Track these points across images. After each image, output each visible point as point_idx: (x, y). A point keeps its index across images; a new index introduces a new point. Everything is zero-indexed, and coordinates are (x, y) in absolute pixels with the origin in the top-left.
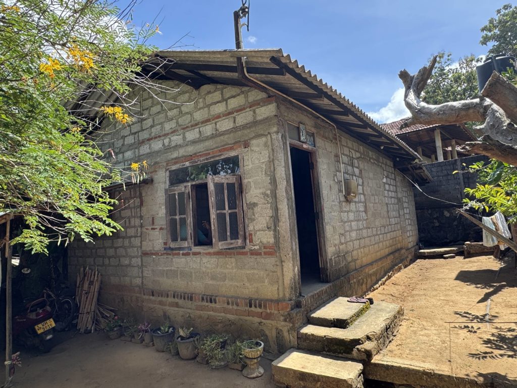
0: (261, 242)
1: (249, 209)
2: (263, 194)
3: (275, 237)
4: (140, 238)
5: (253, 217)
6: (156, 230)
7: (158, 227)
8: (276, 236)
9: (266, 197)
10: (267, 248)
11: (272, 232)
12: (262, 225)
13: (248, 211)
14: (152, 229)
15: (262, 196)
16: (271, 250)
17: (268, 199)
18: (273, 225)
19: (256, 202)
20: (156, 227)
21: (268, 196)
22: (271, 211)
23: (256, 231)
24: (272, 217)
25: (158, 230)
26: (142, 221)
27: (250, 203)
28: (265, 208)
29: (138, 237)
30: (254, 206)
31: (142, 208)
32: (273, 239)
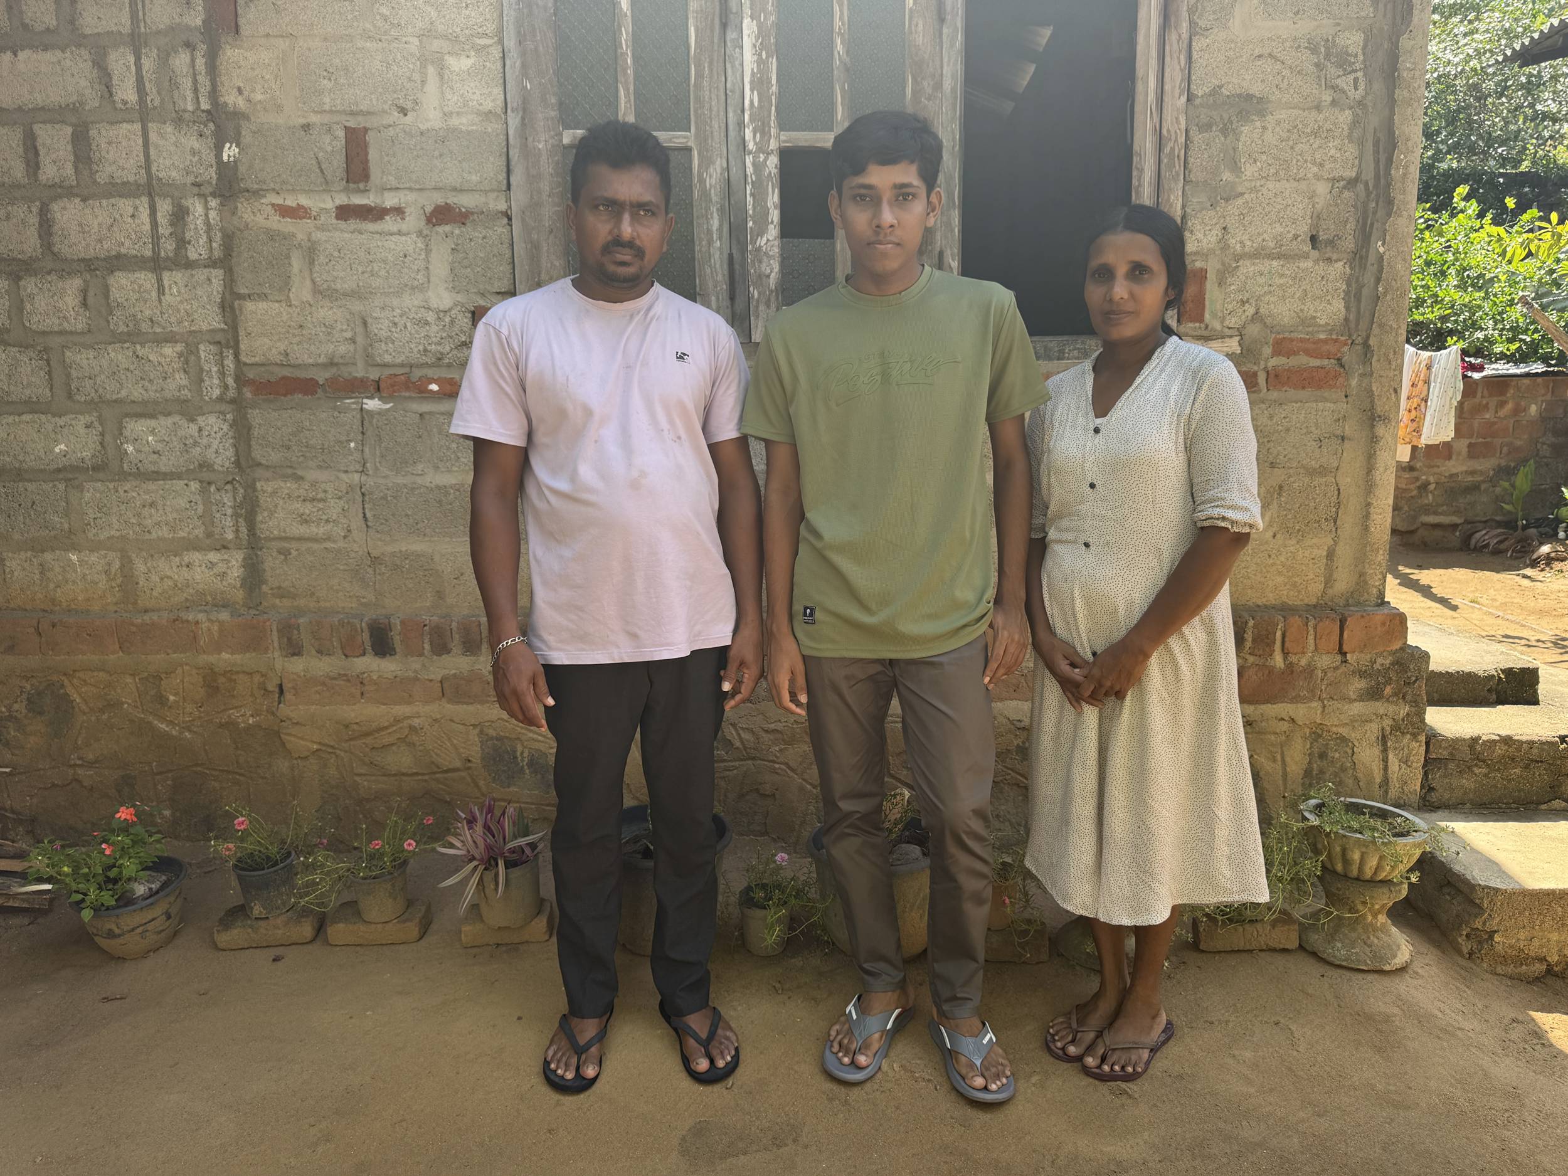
0: (1257, 317)
1: (1207, 127)
2: (1314, 50)
3: (1353, 296)
4: (217, 275)
5: (1227, 176)
6: (389, 223)
7: (416, 204)
8: (1360, 287)
9: (1332, 71)
10: (1289, 354)
11: (1339, 268)
12: (1279, 229)
13: (1197, 138)
14: (344, 212)
15: (1307, 60)
16: (1316, 362)
17: (1346, 83)
18: (1351, 226)
19: (1256, 89)
20: (390, 200)
21: (1343, 61)
22: (1352, 150)
23: (1238, 258)
24: (1352, 183)
25: (413, 221)
26: (230, 152)
27: (1215, 91)
28: (1315, 134)
29: (190, 265)
30: (1244, 116)
31: (230, 54)
32: (1338, 306)
